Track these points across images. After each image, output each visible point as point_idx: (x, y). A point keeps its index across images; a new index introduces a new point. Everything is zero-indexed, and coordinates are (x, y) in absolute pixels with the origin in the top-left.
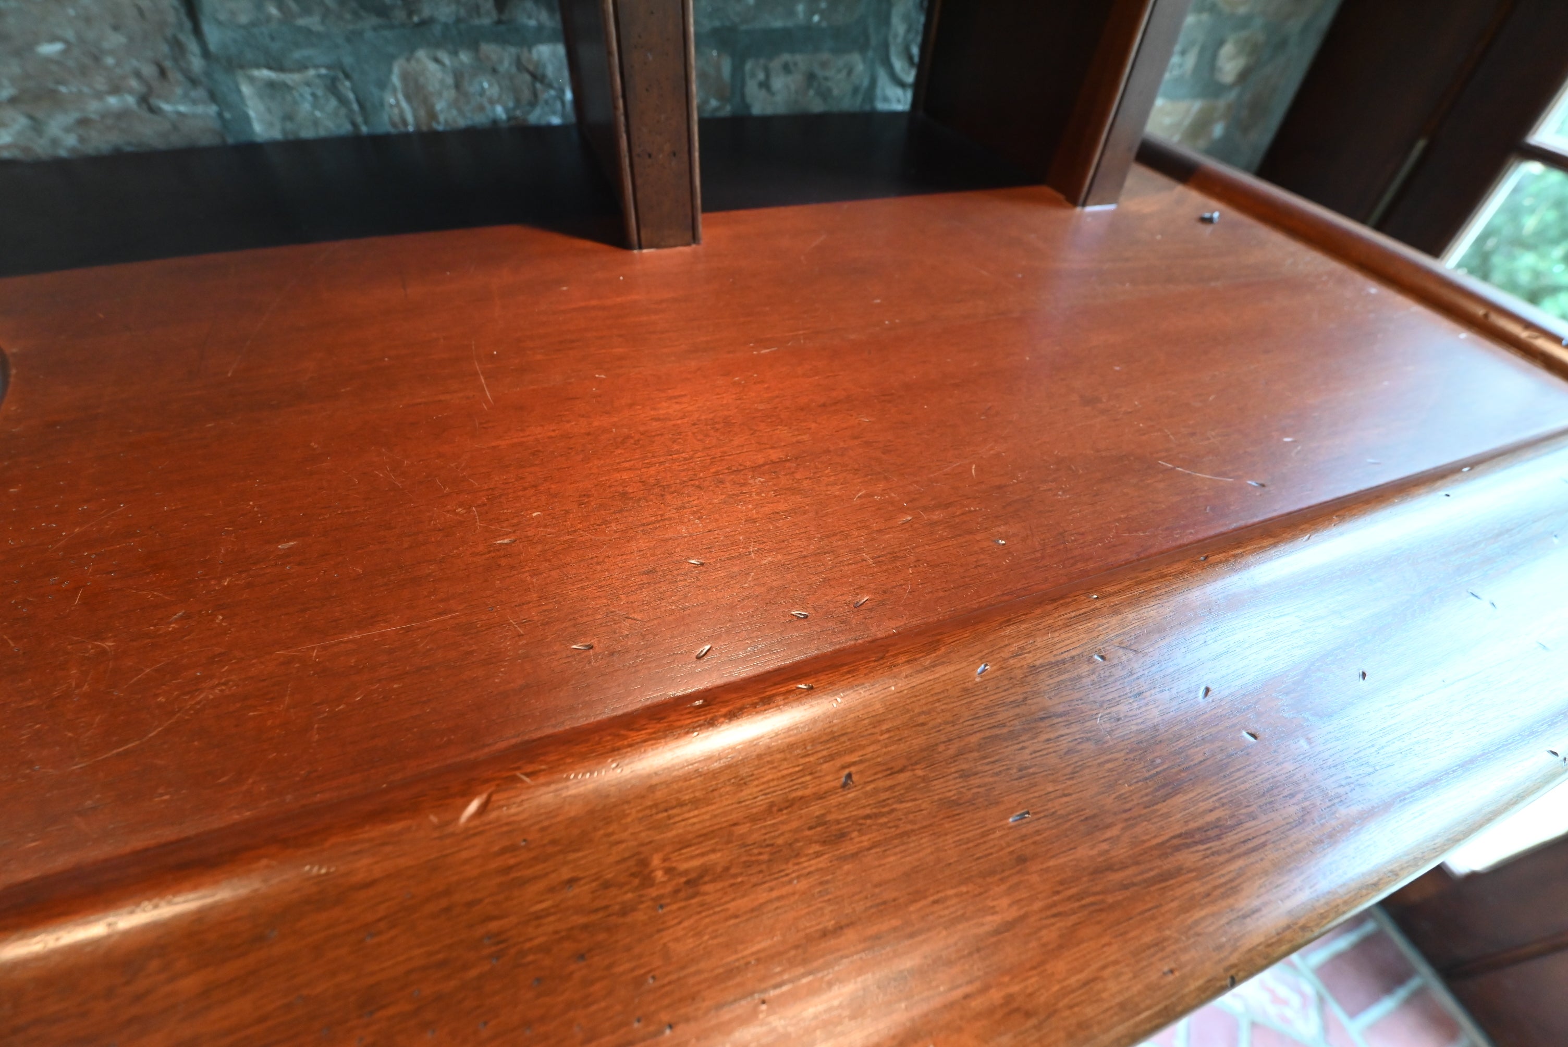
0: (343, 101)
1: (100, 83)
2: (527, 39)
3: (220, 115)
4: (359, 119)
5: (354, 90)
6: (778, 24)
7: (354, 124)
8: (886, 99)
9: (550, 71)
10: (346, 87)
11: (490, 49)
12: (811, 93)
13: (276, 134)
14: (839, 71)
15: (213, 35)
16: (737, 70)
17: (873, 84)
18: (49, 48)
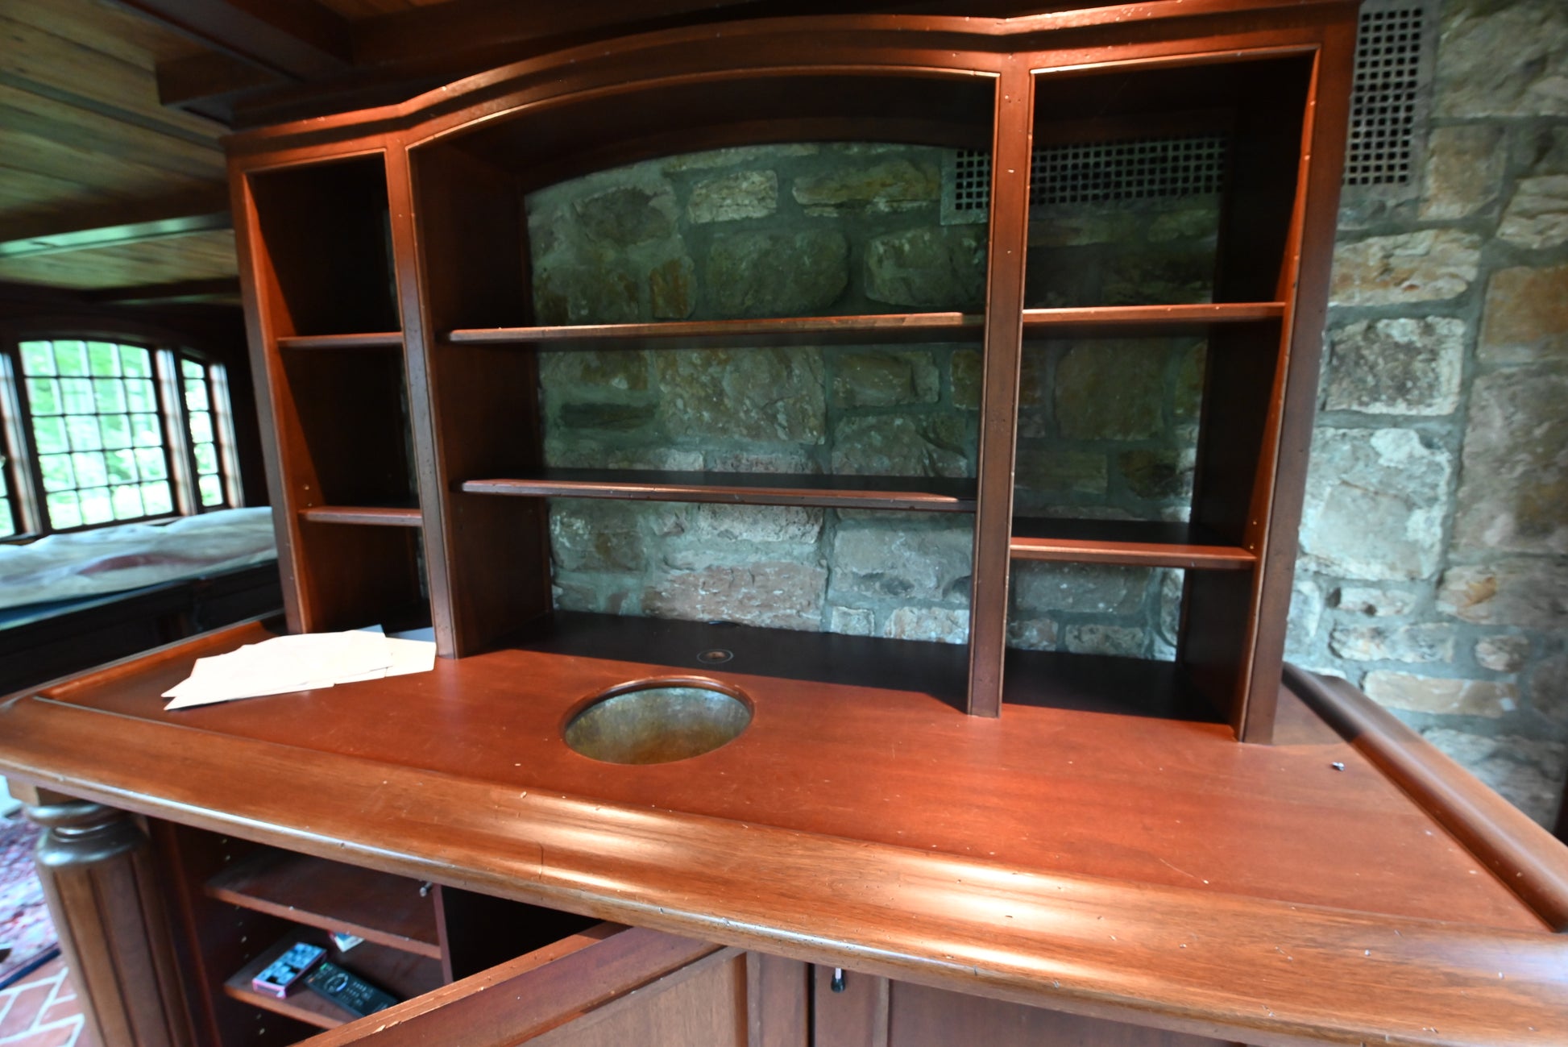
0: (869, 622)
1: (788, 605)
2: (953, 607)
3: (821, 620)
4: (873, 629)
5: (875, 619)
6: (1088, 611)
7: (870, 631)
8: (1161, 652)
9: (961, 621)
10: (872, 617)
11: (937, 611)
12: (1108, 644)
13: (838, 631)
14: (1127, 635)
15: (831, 593)
16: (1061, 629)
17: (1152, 643)
18: (778, 592)
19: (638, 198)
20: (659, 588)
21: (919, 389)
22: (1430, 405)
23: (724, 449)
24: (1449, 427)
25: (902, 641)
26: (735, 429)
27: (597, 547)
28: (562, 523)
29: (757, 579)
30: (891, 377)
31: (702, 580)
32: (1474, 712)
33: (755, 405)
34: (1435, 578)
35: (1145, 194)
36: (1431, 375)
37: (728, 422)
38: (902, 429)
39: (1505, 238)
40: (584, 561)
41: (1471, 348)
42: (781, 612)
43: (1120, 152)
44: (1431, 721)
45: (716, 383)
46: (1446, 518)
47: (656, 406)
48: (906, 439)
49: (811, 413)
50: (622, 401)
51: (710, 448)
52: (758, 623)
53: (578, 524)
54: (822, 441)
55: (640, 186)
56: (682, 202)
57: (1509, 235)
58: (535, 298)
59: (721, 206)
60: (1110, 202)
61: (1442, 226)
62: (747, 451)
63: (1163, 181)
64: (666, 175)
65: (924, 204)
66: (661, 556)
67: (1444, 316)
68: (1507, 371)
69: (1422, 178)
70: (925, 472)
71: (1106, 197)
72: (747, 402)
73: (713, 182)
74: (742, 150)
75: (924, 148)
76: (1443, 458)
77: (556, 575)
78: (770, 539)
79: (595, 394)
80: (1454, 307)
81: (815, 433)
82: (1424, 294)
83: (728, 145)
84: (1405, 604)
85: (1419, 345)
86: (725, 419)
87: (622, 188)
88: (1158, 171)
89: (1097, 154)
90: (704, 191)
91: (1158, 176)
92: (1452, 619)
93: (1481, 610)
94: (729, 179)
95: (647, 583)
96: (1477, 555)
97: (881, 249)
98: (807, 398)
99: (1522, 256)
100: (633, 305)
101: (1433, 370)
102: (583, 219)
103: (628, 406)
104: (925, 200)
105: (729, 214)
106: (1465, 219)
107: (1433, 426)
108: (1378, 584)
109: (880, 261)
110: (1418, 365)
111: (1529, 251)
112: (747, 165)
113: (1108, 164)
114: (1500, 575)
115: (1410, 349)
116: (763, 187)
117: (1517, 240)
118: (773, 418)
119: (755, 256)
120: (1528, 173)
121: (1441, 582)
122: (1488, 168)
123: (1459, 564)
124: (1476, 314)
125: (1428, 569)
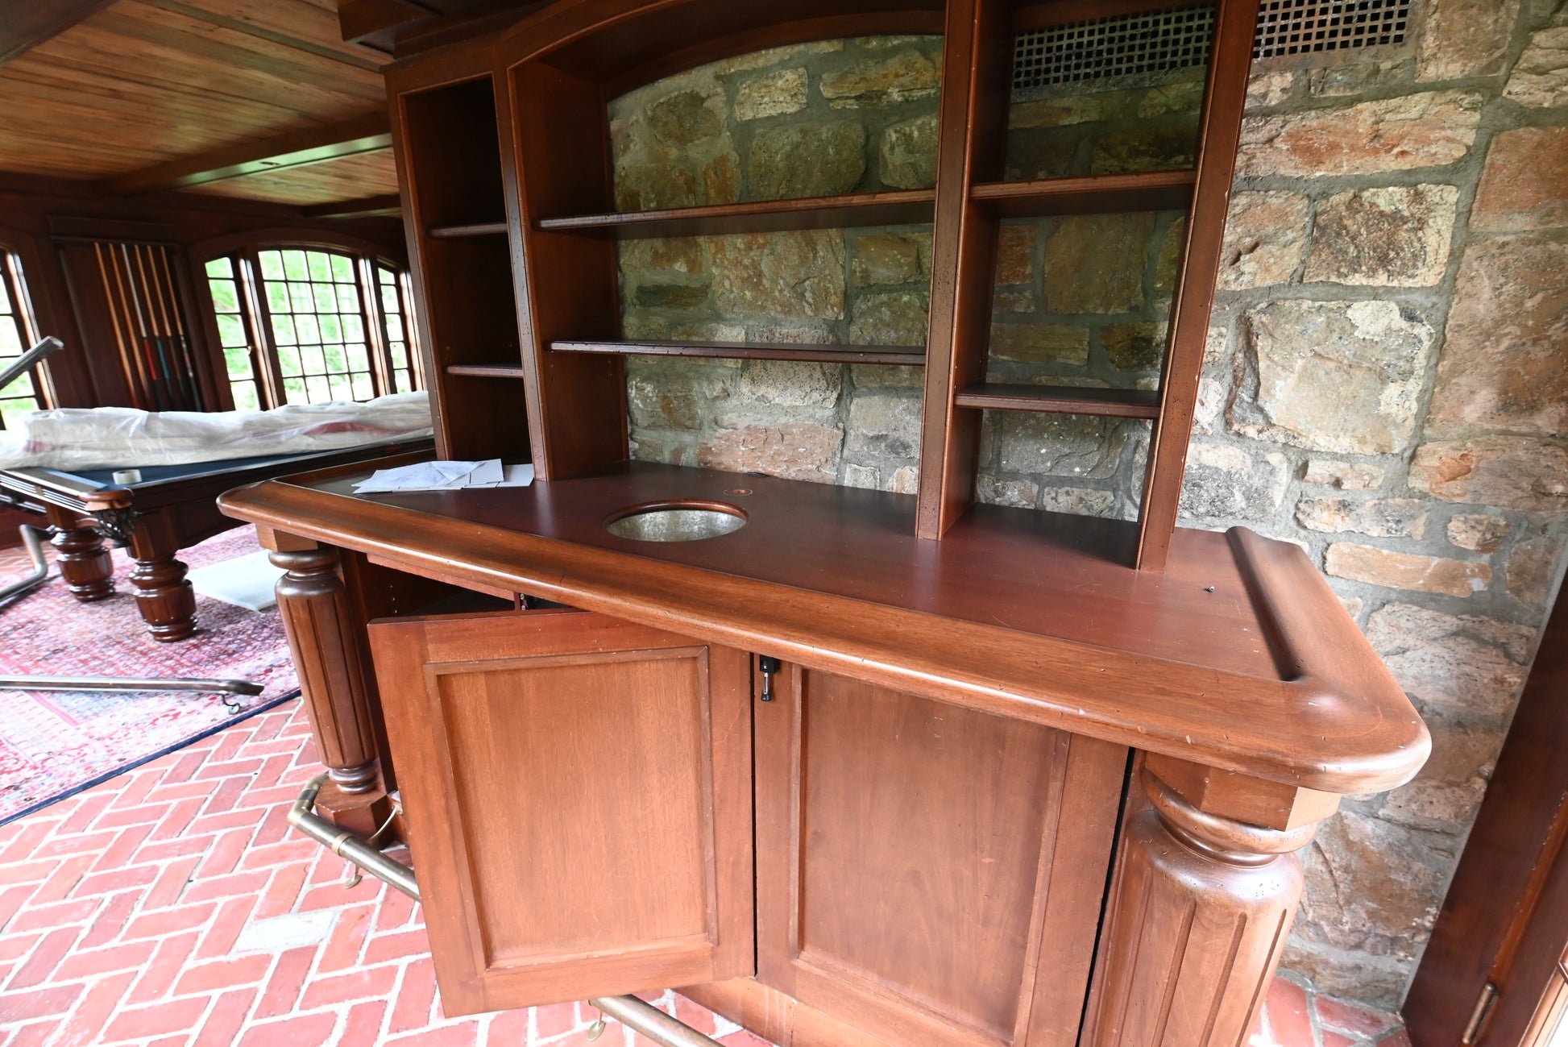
0: (875, 478)
1: (809, 461)
3: (837, 475)
5: (880, 475)
6: (1065, 474)
7: (876, 485)
10: (878, 474)
12: (1081, 506)
13: (850, 484)
14: (1098, 498)
15: (846, 452)
16: (1041, 491)
17: (1123, 505)
18: (801, 450)
19: (695, 100)
20: (710, 444)
21: (924, 267)
22: (1413, 276)
23: (762, 325)
24: (1434, 299)
25: (902, 495)
26: (771, 307)
27: (663, 408)
28: (637, 388)
29: (785, 438)
30: (899, 257)
31: (742, 437)
32: (1441, 590)
33: (787, 284)
34: (1407, 454)
35: (1134, 70)
36: (1417, 245)
37: (766, 300)
38: (908, 305)
39: (1512, 97)
40: (652, 420)
41: (1464, 216)
42: (805, 466)
43: (1112, 30)
44: (1393, 596)
45: (755, 265)
46: (1423, 391)
47: (709, 286)
48: (911, 315)
49: (832, 291)
50: (682, 283)
51: (751, 323)
52: (786, 476)
53: (649, 388)
54: (842, 317)
55: (697, 89)
56: (731, 102)
57: (1517, 94)
58: (616, 193)
59: (761, 104)
60: (1101, 80)
61: (1439, 87)
62: (781, 325)
63: (1152, 56)
64: (718, 77)
65: (933, 91)
66: (712, 417)
67: (1437, 184)
68: (1501, 239)
69: (1421, 36)
71: (1097, 75)
72: (781, 282)
73: (755, 82)
74: (779, 50)
75: (935, 37)
76: (1423, 331)
77: (633, 432)
78: (797, 404)
79: (661, 278)
80: (1448, 174)
81: (835, 309)
82: (1418, 160)
83: (767, 47)
84: (1373, 478)
85: (1406, 214)
86: (763, 298)
87: (683, 92)
88: (1148, 46)
89: (1091, 33)
90: (747, 91)
91: (1148, 51)
92: (1424, 496)
93: (1456, 487)
94: (767, 78)
95: (701, 440)
96: (1455, 431)
97: (894, 137)
98: (829, 277)
99: (1531, 116)
100: (691, 197)
101: (1420, 239)
102: (653, 121)
103: (687, 287)
104: (933, 88)
105: (767, 111)
106: (1468, 78)
107: (1417, 299)
108: (1347, 457)
109: (892, 148)
110: (1403, 235)
111: (1540, 110)
112: (784, 64)
113: (1101, 42)
114: (1476, 452)
115: (1396, 218)
116: (795, 84)
117: (1526, 99)
118: (801, 296)
119: (788, 148)
120: (1544, 25)
121: (1413, 457)
122: (1496, 21)
123: (1434, 440)
124: (1474, 180)
125: (1399, 443)
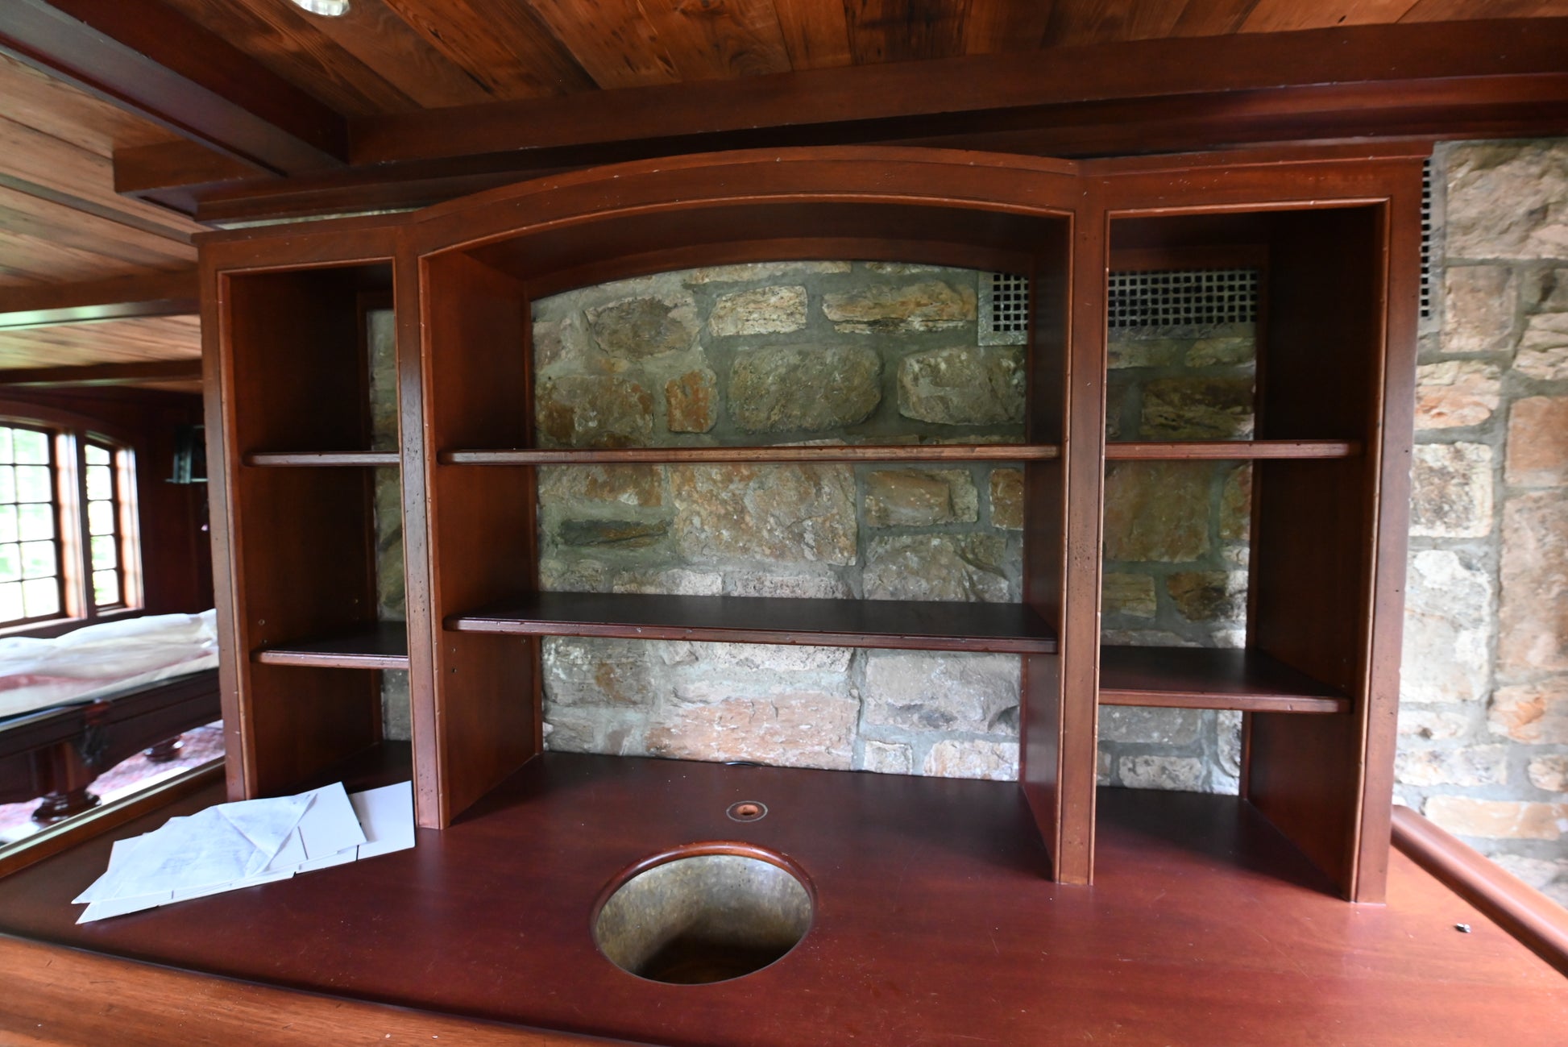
0: (906, 760)
1: (815, 741)
2: (997, 740)
3: (853, 757)
4: (910, 766)
5: (913, 754)
6: (1141, 741)
7: (908, 768)
8: (1220, 783)
9: (1007, 755)
10: (909, 753)
11: (980, 743)
12: (1164, 776)
13: (872, 768)
14: (1184, 767)
15: (863, 726)
16: (1115, 761)
17: (1209, 773)
18: (804, 727)
19: (657, 309)
20: (668, 724)
21: (957, 507)
22: (1467, 528)
23: (744, 571)
24: (1485, 548)
25: (944, 779)
26: (757, 549)
27: (597, 678)
28: (557, 652)
29: (780, 712)
30: (928, 496)
31: (718, 714)
32: (1533, 835)
33: (779, 523)
34: (1485, 699)
35: (1182, 322)
36: (1465, 498)
37: (749, 541)
38: (939, 550)
39: (1521, 369)
40: (580, 695)
41: (1500, 471)
42: (809, 749)
43: (1155, 281)
44: (1493, 847)
45: (737, 500)
46: (1491, 637)
47: (670, 523)
48: (944, 561)
49: (841, 532)
50: (632, 518)
51: (729, 568)
52: (782, 762)
53: (577, 653)
54: (853, 562)
55: (659, 297)
56: (704, 314)
57: (1524, 367)
58: (538, 408)
59: (748, 320)
60: (1148, 328)
61: (1465, 358)
62: (771, 572)
63: (1198, 310)
64: (687, 286)
65: (961, 324)
66: (670, 687)
67: (1472, 442)
68: (1536, 494)
69: (1442, 313)
70: (967, 596)
71: (1144, 323)
72: (772, 520)
73: (739, 296)
74: (770, 266)
75: (959, 270)
76: (1484, 579)
77: (546, 711)
78: (796, 668)
79: (600, 510)
80: (1481, 432)
81: (846, 554)
82: (1451, 421)
83: (755, 261)
84: (1459, 726)
85: (1451, 469)
86: (745, 538)
87: (639, 298)
88: (1193, 300)
89: (1133, 282)
90: (729, 304)
91: (1193, 305)
92: (1503, 740)
93: (1532, 729)
94: (755, 293)
95: (653, 718)
96: (1523, 675)
97: (916, 367)
98: (837, 517)
99: (1538, 387)
100: (647, 417)
101: (1467, 494)
102: (593, 328)
103: (638, 524)
104: (961, 320)
105: (756, 327)
106: (1484, 351)
107: (1471, 548)
108: (1431, 707)
109: (916, 379)
110: (1452, 490)
111: (1543, 382)
112: (774, 280)
113: (1144, 292)
114: (1547, 695)
115: (1443, 473)
116: (792, 302)
117: (1532, 372)
118: (799, 537)
119: (782, 370)
120: (1535, 311)
121: (1491, 702)
122: (1501, 305)
123: (1506, 684)
124: (1501, 441)
125: (1478, 691)
